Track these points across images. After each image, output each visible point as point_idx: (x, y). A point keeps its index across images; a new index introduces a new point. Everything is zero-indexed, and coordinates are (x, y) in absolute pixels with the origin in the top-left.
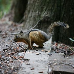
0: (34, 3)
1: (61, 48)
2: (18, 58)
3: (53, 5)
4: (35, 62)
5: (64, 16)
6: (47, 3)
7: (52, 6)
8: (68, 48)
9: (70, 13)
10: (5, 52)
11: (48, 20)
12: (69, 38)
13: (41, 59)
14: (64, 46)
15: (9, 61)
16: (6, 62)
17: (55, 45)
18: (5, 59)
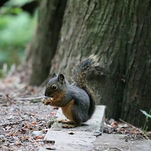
0: (73, 39)
1: (124, 131)
2: (32, 138)
3: (112, 43)
4: (64, 147)
5: (134, 66)
6: (100, 40)
7: (110, 46)
8: (137, 132)
9: (147, 61)
10: (6, 129)
11: (99, 73)
12: (141, 110)
13: (77, 142)
14: (130, 129)
15: (13, 144)
16: (8, 146)
17: (112, 126)
18: (6, 139)
